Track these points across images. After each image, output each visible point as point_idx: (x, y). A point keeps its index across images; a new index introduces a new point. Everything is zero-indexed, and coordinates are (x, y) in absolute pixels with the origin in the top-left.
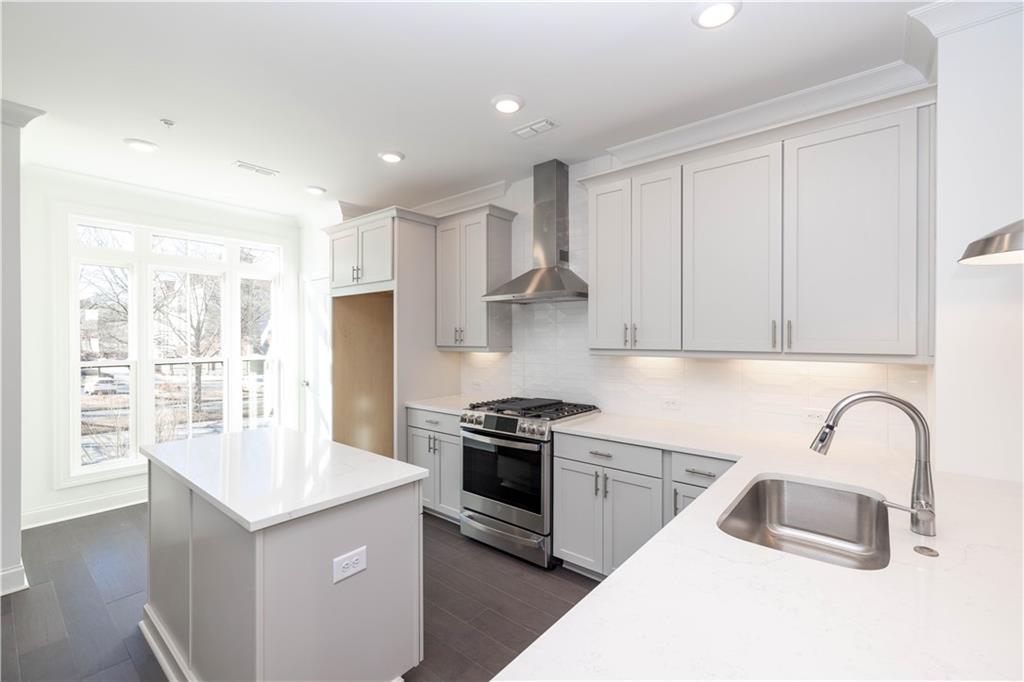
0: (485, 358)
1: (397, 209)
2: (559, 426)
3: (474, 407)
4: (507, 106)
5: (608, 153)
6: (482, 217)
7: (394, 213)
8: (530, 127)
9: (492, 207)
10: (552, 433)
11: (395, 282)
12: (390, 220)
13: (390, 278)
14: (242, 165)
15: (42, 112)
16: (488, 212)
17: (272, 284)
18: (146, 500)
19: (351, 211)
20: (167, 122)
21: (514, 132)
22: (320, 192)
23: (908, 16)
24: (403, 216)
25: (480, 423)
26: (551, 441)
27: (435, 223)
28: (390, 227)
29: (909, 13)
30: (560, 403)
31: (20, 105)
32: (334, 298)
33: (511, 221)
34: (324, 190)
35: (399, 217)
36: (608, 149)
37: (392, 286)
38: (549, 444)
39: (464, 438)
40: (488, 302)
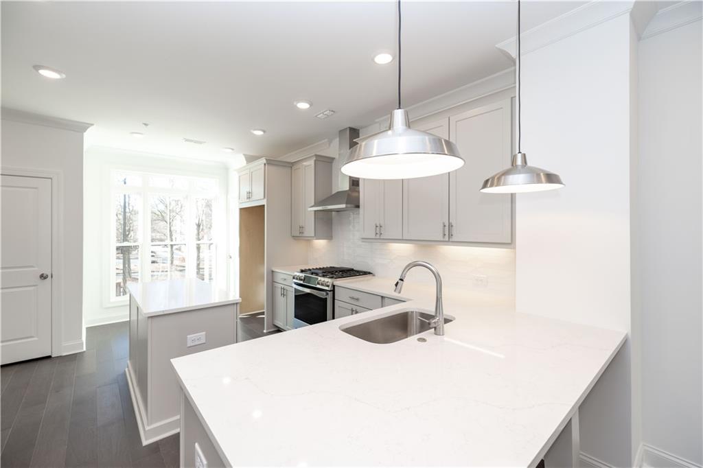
0: (320, 243)
1: (266, 159)
2: (339, 282)
3: (302, 271)
4: (303, 106)
5: (376, 123)
6: (311, 162)
7: (265, 161)
8: (323, 113)
9: (316, 156)
10: (334, 286)
11: (265, 200)
12: (263, 165)
13: (262, 197)
14: (187, 140)
15: (92, 125)
16: (315, 159)
17: (213, 201)
18: (128, 319)
19: (250, 159)
20: (146, 125)
21: (316, 116)
22: (231, 150)
23: (496, 48)
24: (270, 162)
25: (301, 280)
26: (333, 291)
27: (291, 165)
28: (263, 168)
29: (497, 46)
30: (352, 270)
31: (82, 123)
32: (241, 209)
33: (331, 163)
34: (233, 149)
35: (268, 164)
36: (377, 120)
37: (264, 202)
38: (332, 292)
39: (295, 289)
40: (315, 211)
